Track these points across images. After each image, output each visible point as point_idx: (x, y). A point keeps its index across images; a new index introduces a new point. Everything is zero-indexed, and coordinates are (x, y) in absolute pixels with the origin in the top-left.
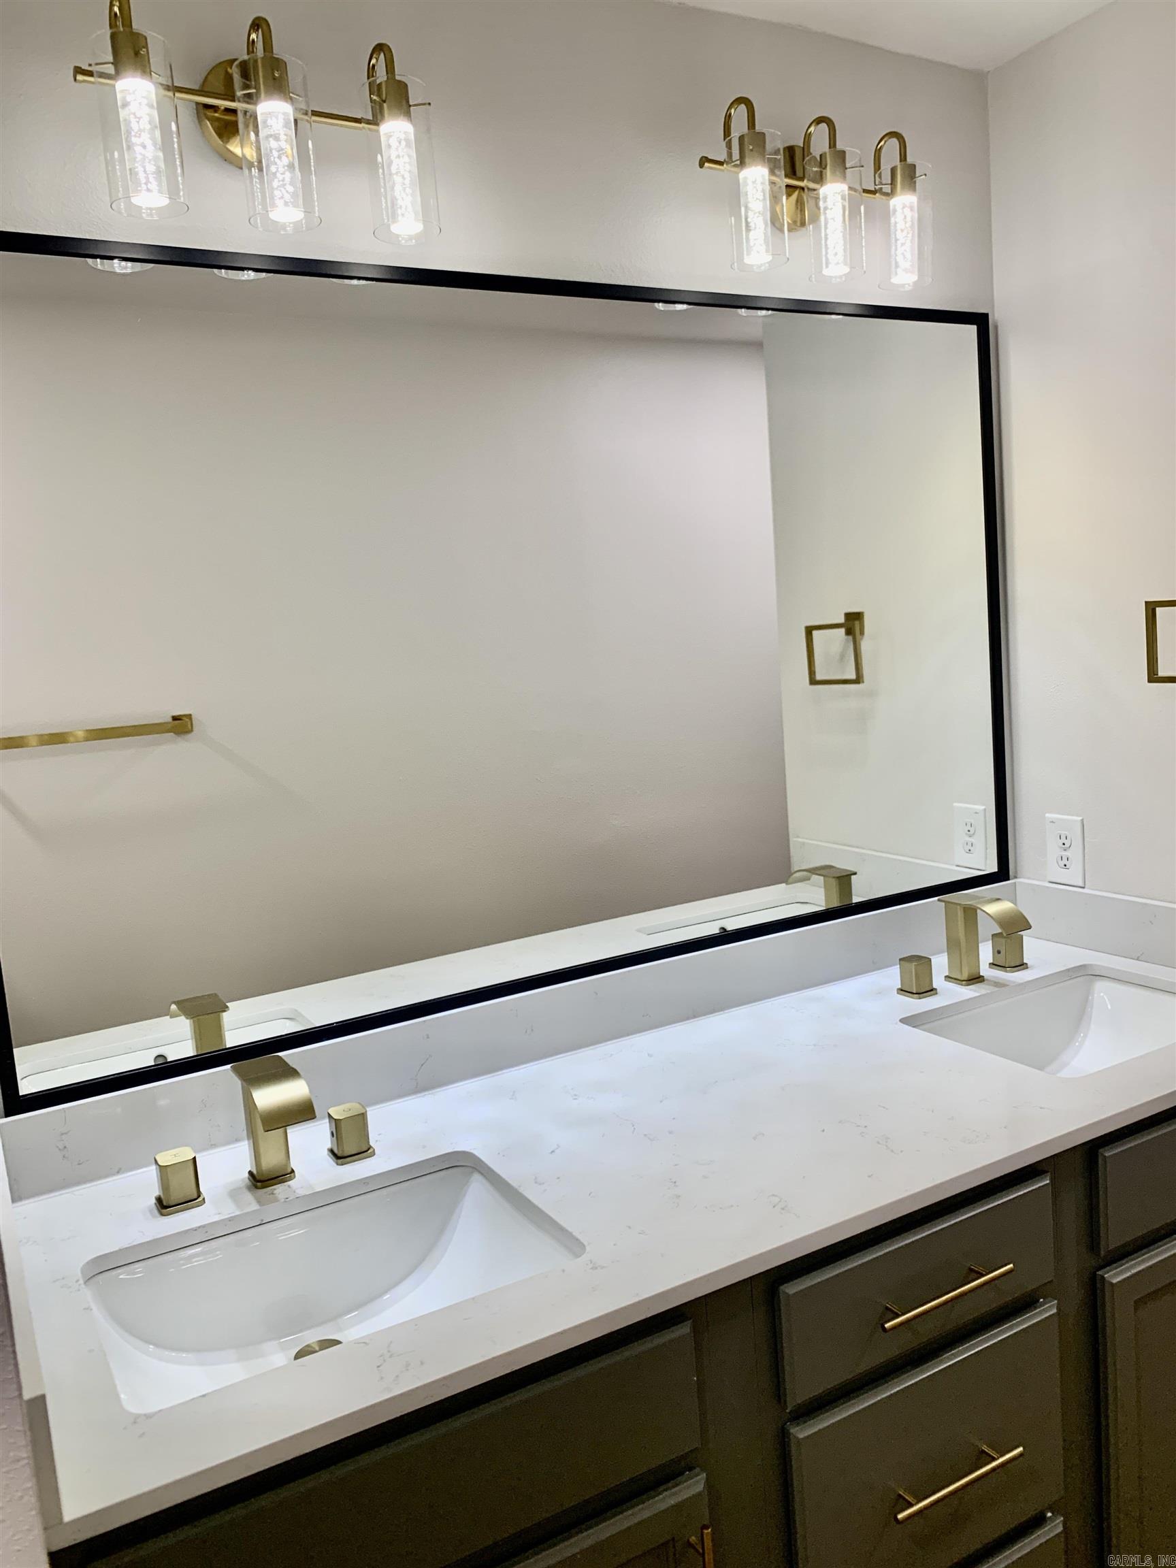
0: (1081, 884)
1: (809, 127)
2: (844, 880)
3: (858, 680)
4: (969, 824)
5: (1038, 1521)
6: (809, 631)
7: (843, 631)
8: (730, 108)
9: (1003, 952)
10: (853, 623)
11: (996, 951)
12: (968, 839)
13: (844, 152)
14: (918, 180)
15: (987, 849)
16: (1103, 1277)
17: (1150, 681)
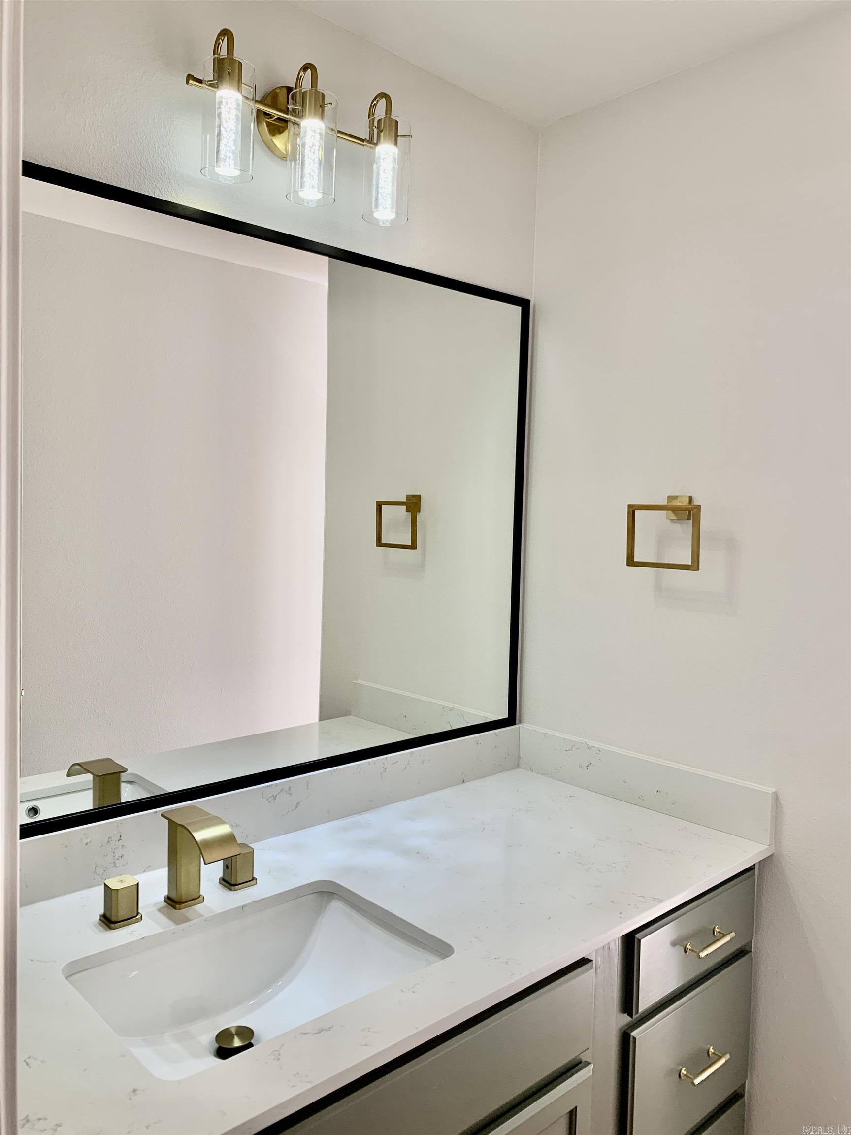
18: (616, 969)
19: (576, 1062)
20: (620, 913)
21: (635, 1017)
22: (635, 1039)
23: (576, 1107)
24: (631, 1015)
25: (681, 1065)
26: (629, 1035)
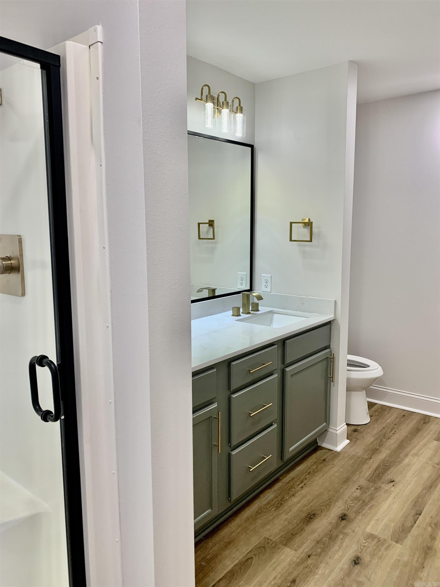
0: (270, 292)
1: (219, 93)
2: (214, 290)
3: (214, 238)
4: (242, 278)
5: (271, 425)
6: (199, 224)
7: (208, 225)
8: (203, 86)
9: (254, 307)
10: (211, 223)
11: (252, 307)
12: (241, 282)
13: (228, 102)
14: (243, 111)
15: (246, 284)
16: (285, 370)
17: (290, 241)
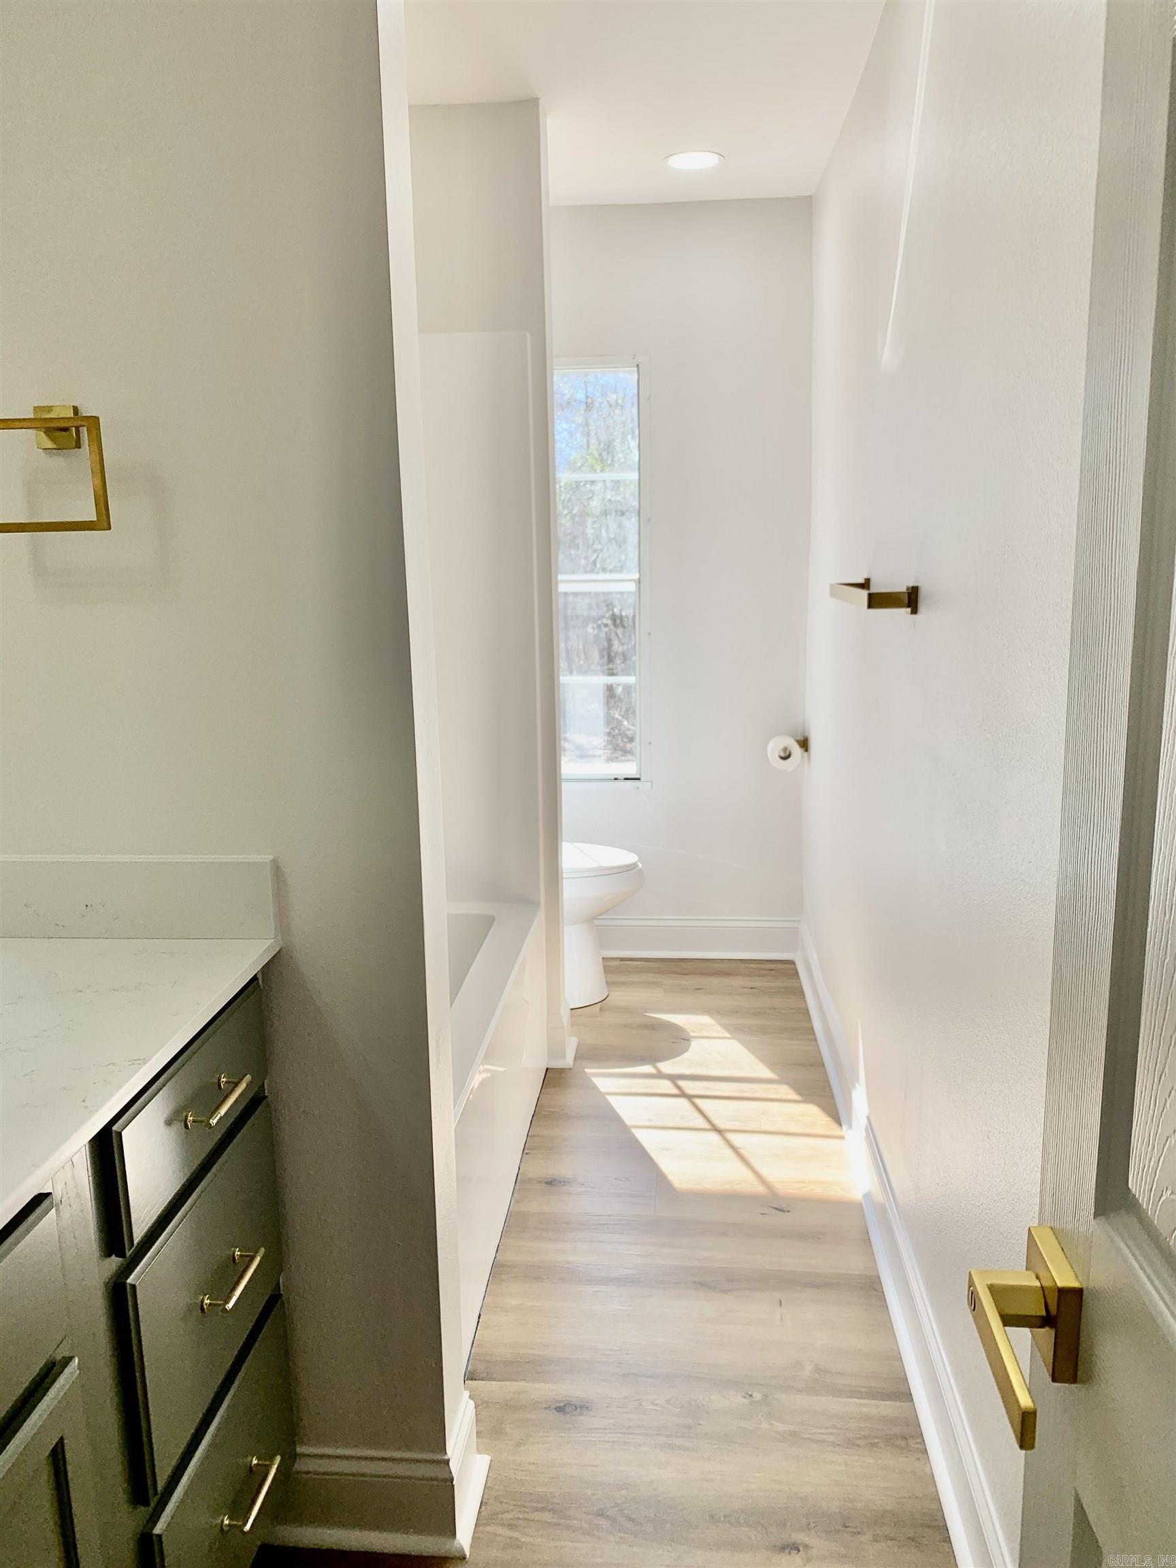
18: (88, 1193)
19: (50, 1365)
20: (83, 1101)
21: (128, 1253)
22: (133, 1287)
23: (62, 1439)
24: (121, 1254)
25: (200, 1294)
26: (124, 1284)
